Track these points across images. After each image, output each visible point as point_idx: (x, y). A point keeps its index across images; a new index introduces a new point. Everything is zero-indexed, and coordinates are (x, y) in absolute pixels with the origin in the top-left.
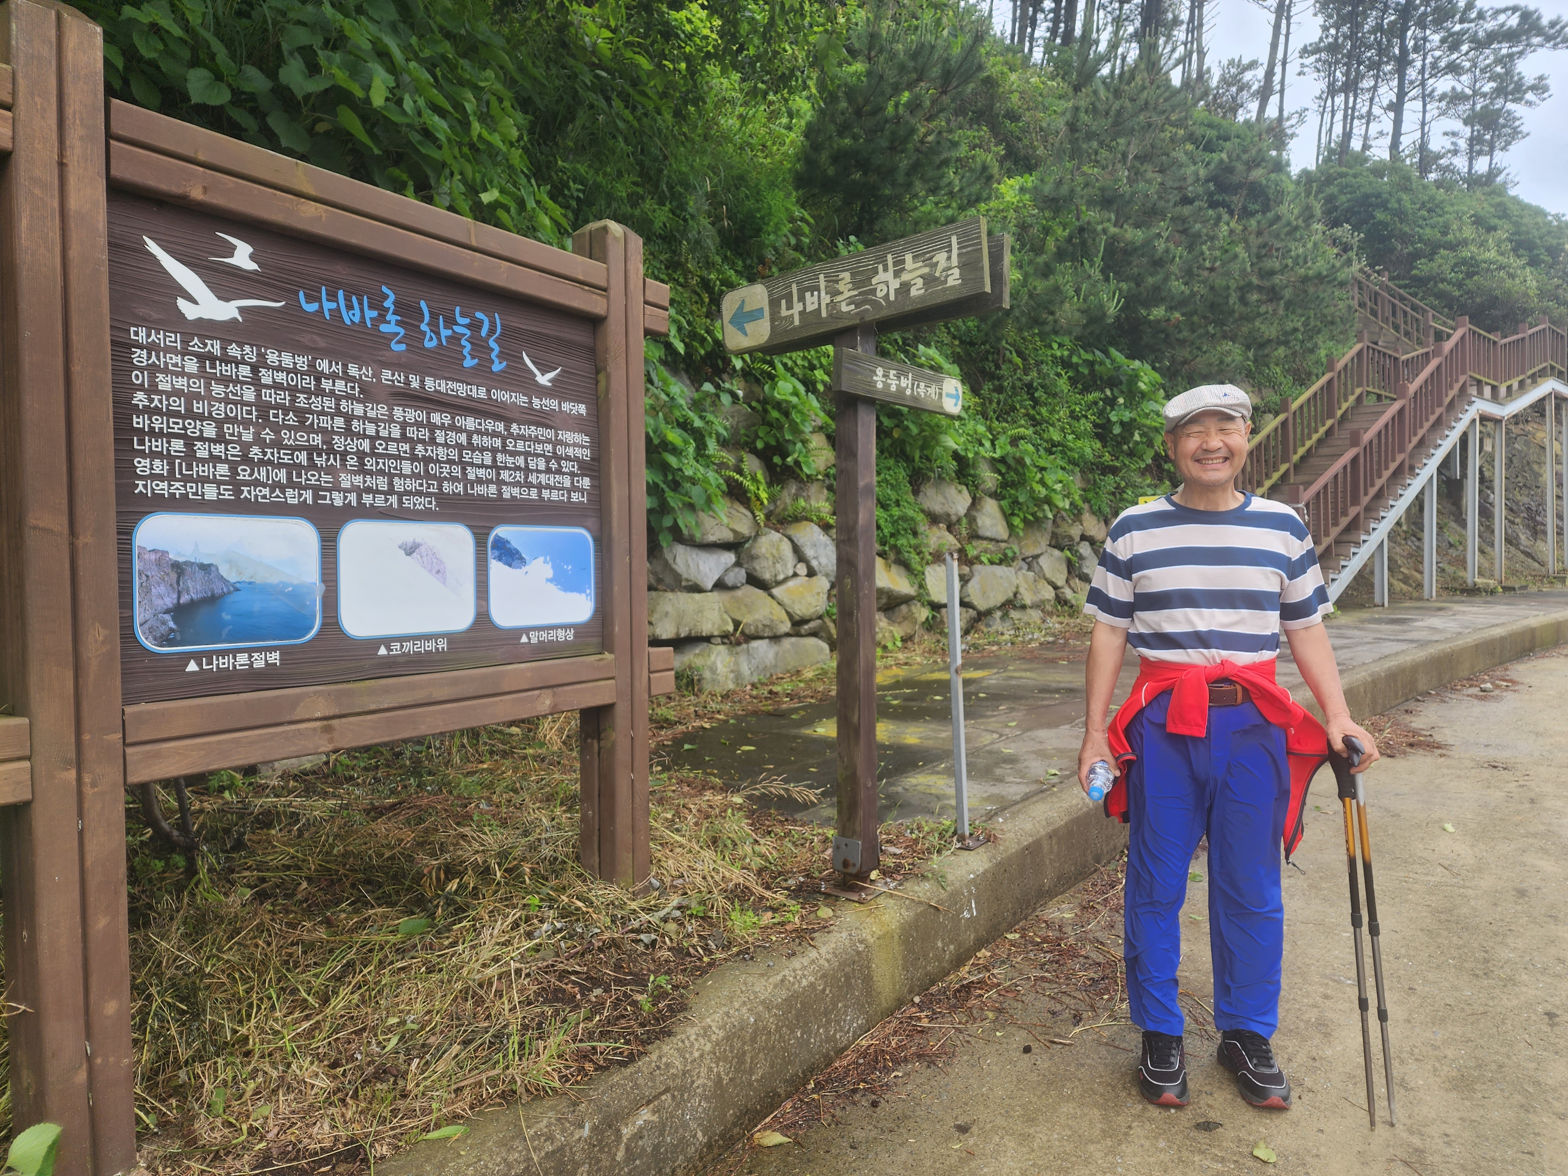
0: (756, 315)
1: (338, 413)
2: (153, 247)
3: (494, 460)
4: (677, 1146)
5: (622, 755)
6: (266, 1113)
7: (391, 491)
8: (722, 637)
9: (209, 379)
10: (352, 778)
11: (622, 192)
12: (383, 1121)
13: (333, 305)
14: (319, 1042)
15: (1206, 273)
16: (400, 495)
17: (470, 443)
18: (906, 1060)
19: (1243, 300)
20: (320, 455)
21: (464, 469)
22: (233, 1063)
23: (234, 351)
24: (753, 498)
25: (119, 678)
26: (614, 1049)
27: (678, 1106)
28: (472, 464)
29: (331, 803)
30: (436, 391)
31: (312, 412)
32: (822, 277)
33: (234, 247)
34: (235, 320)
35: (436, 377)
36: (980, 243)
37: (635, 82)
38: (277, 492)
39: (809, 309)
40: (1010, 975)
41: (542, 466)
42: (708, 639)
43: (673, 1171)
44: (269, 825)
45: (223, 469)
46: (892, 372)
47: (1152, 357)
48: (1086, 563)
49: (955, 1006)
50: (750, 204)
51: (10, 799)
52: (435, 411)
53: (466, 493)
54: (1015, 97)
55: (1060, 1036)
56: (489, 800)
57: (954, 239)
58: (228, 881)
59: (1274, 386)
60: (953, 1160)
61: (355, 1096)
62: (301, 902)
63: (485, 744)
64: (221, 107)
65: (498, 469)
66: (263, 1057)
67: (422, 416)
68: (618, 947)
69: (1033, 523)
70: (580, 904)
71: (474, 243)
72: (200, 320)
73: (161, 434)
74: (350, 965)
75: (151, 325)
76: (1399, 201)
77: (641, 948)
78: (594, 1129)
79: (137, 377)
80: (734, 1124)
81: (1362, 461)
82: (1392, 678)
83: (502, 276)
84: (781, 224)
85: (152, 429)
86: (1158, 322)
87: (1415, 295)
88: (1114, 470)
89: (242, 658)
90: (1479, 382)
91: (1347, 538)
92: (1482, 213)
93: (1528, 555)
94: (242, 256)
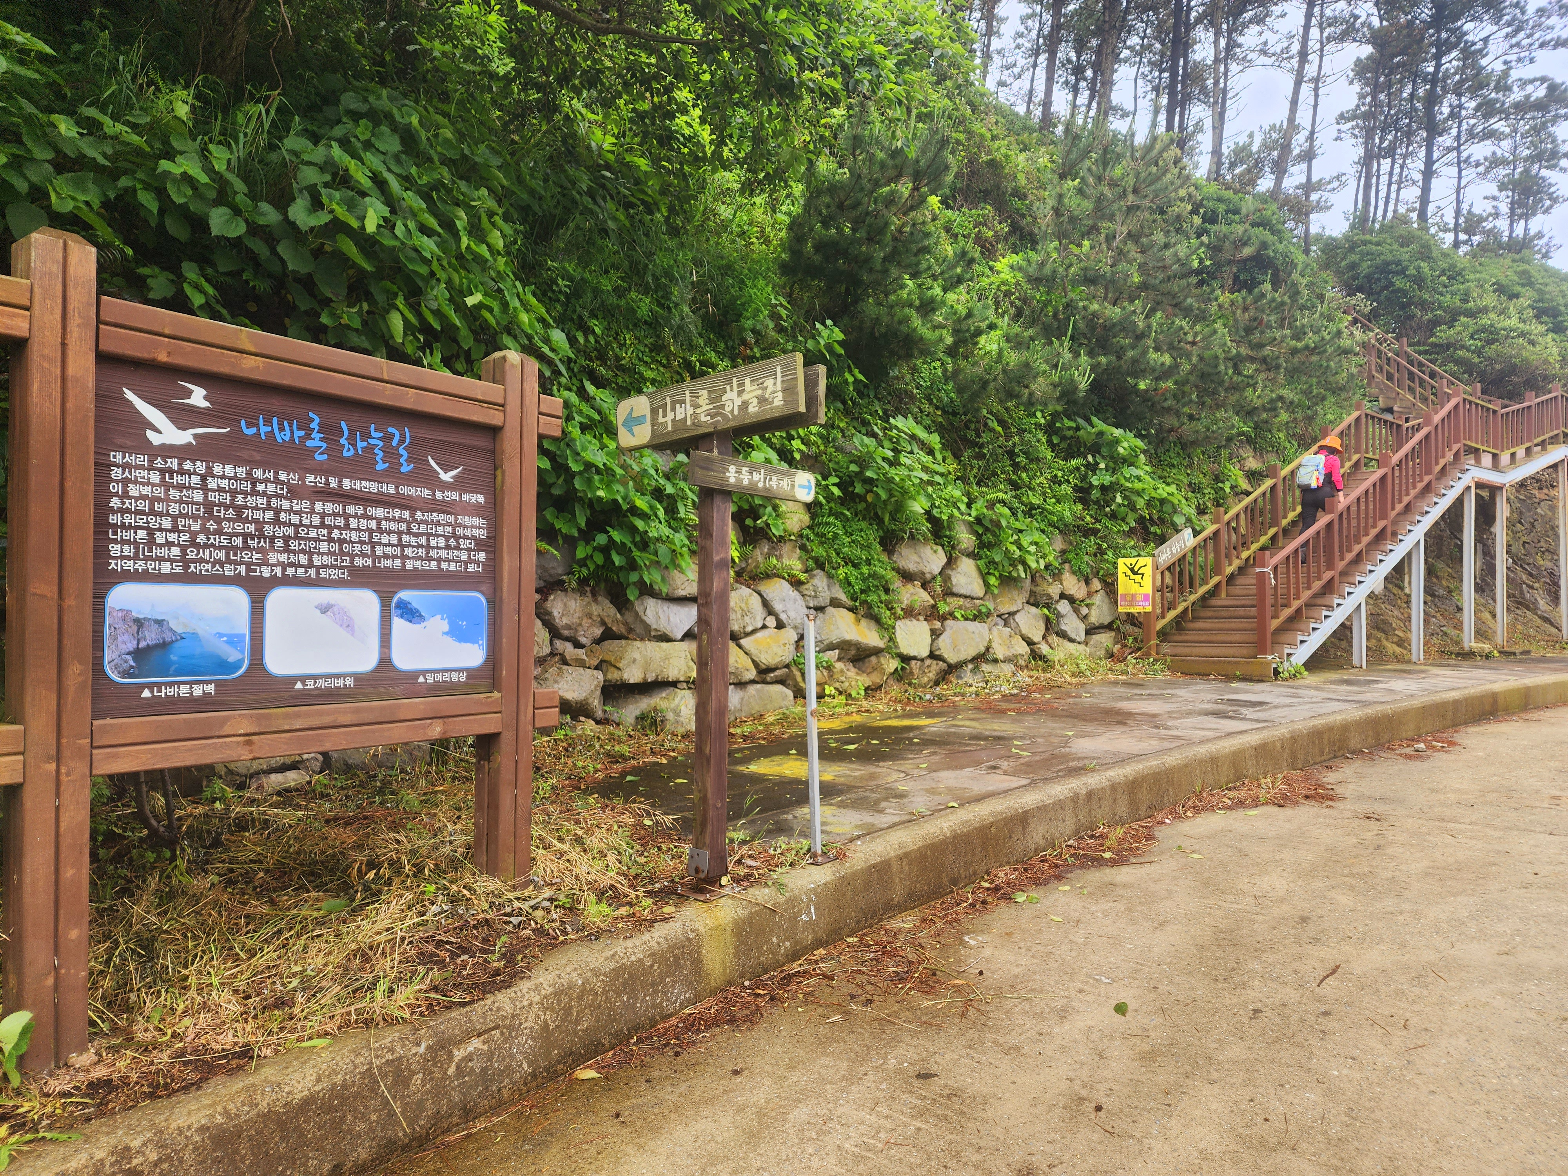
0: (640, 420)
1: (269, 507)
2: (130, 395)
3: (400, 540)
4: (503, 1071)
5: (506, 774)
6: (188, 1025)
7: (310, 565)
8: (687, 682)
9: (168, 486)
10: (327, 795)
11: (607, 285)
12: (272, 1034)
13: (268, 429)
14: (241, 982)
15: (1188, 347)
16: (318, 568)
17: (379, 527)
20: (252, 539)
21: (373, 548)
22: (173, 993)
25: (89, 700)
28: (380, 544)
29: (301, 813)
30: (351, 489)
31: (247, 508)
32: (687, 393)
34: (190, 443)
35: (351, 478)
36: (796, 373)
37: (637, 182)
38: (217, 567)
39: (679, 417)
40: (833, 968)
41: (442, 542)
42: (674, 684)
44: (244, 829)
45: (176, 551)
46: (745, 469)
47: (1136, 425)
48: (1063, 620)
49: (776, 989)
50: (734, 292)
51: (8, 781)
52: (350, 504)
53: (374, 566)
54: (1021, 177)
57: (778, 369)
58: (202, 870)
59: (1278, 450)
61: (255, 1017)
62: (256, 887)
64: (239, 239)
65: (403, 547)
66: (196, 990)
67: (339, 508)
68: (489, 926)
69: (1009, 581)
70: (465, 892)
71: (386, 377)
72: (163, 445)
73: (130, 527)
74: (278, 931)
75: (126, 450)
76: (1418, 268)
77: (509, 927)
78: (429, 1048)
79: (114, 487)
80: (559, 1062)
81: (1336, 527)
82: (1317, 735)
83: (410, 400)
84: (758, 311)
85: (123, 524)
86: (1146, 391)
87: (1433, 361)
88: (1095, 532)
89: (185, 689)
90: (1477, 450)
91: (1319, 601)
92: (1504, 281)
93: (1546, 620)
94: (198, 397)
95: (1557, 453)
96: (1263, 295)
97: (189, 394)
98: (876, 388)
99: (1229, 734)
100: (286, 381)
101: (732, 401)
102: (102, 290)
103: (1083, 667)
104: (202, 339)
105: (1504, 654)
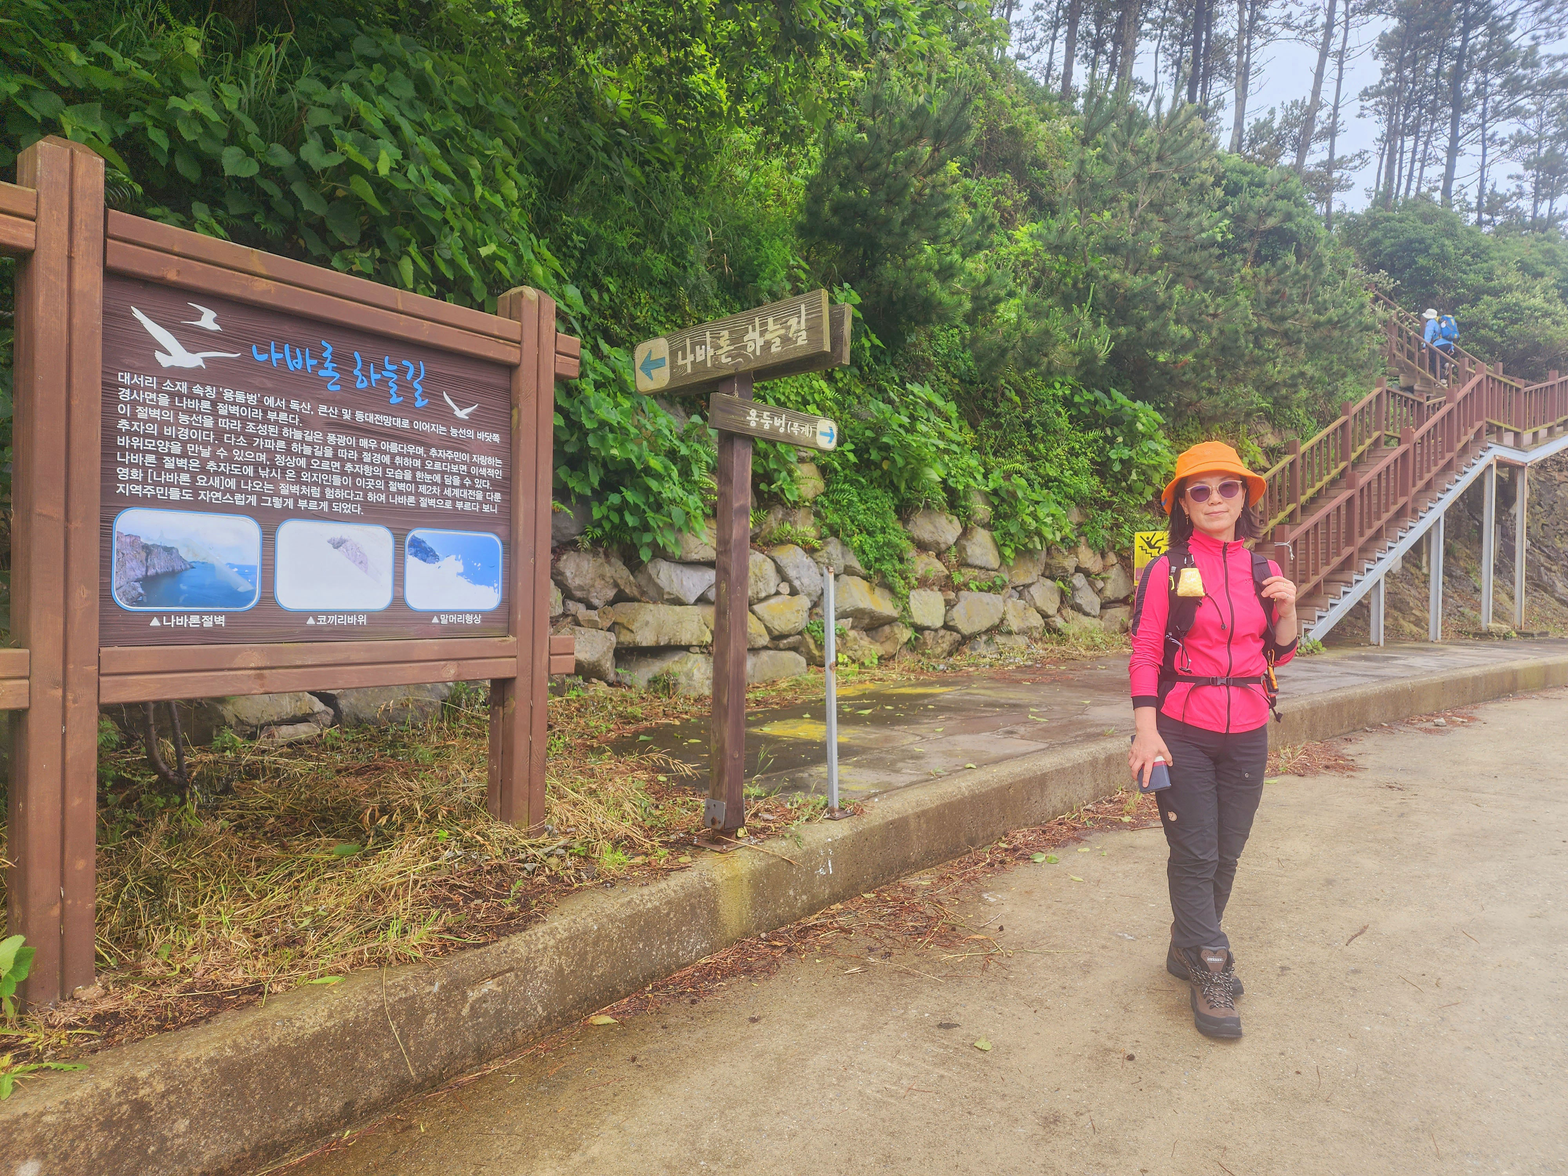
0: (659, 363)
1: (281, 437)
2: (138, 314)
3: (414, 477)
4: (517, 1014)
5: (521, 720)
6: (198, 961)
7: (323, 498)
8: (701, 647)
9: (177, 410)
11: (622, 241)
12: (281, 970)
13: (280, 356)
14: (249, 921)
15: (1209, 319)
16: (331, 502)
17: (393, 463)
18: (733, 975)
19: (1258, 345)
20: (264, 469)
21: (387, 483)
22: (182, 930)
23: (198, 390)
25: (97, 626)
28: (394, 480)
29: (312, 764)
30: (365, 422)
31: (258, 436)
32: (707, 334)
34: (199, 368)
35: (365, 411)
36: (821, 311)
37: (653, 140)
38: (228, 495)
39: (699, 359)
41: (457, 481)
42: (687, 648)
45: (185, 478)
46: (766, 414)
47: (1155, 398)
48: (1078, 594)
50: (750, 252)
51: (13, 706)
52: (363, 437)
53: (388, 502)
54: (1041, 146)
57: (803, 307)
58: (213, 815)
59: (1297, 428)
61: (266, 954)
62: (267, 832)
64: (251, 180)
65: (417, 484)
66: (204, 928)
67: (352, 441)
68: (503, 872)
69: (1025, 554)
70: (479, 838)
71: (400, 307)
72: (173, 367)
73: (138, 451)
75: (134, 371)
76: (1442, 246)
77: (523, 874)
78: (443, 987)
79: (122, 409)
80: (574, 1007)
81: (1358, 501)
82: (1336, 707)
83: (425, 332)
84: (774, 272)
85: (132, 447)
86: (1166, 364)
88: (1110, 504)
89: (195, 619)
90: (1499, 428)
91: (1338, 577)
92: (1529, 260)
94: (208, 320)
96: (1286, 267)
97: (199, 316)
98: (893, 355)
100: (298, 307)
101: (754, 341)
102: (110, 204)
103: (1098, 640)
104: (212, 258)
105: (1522, 634)
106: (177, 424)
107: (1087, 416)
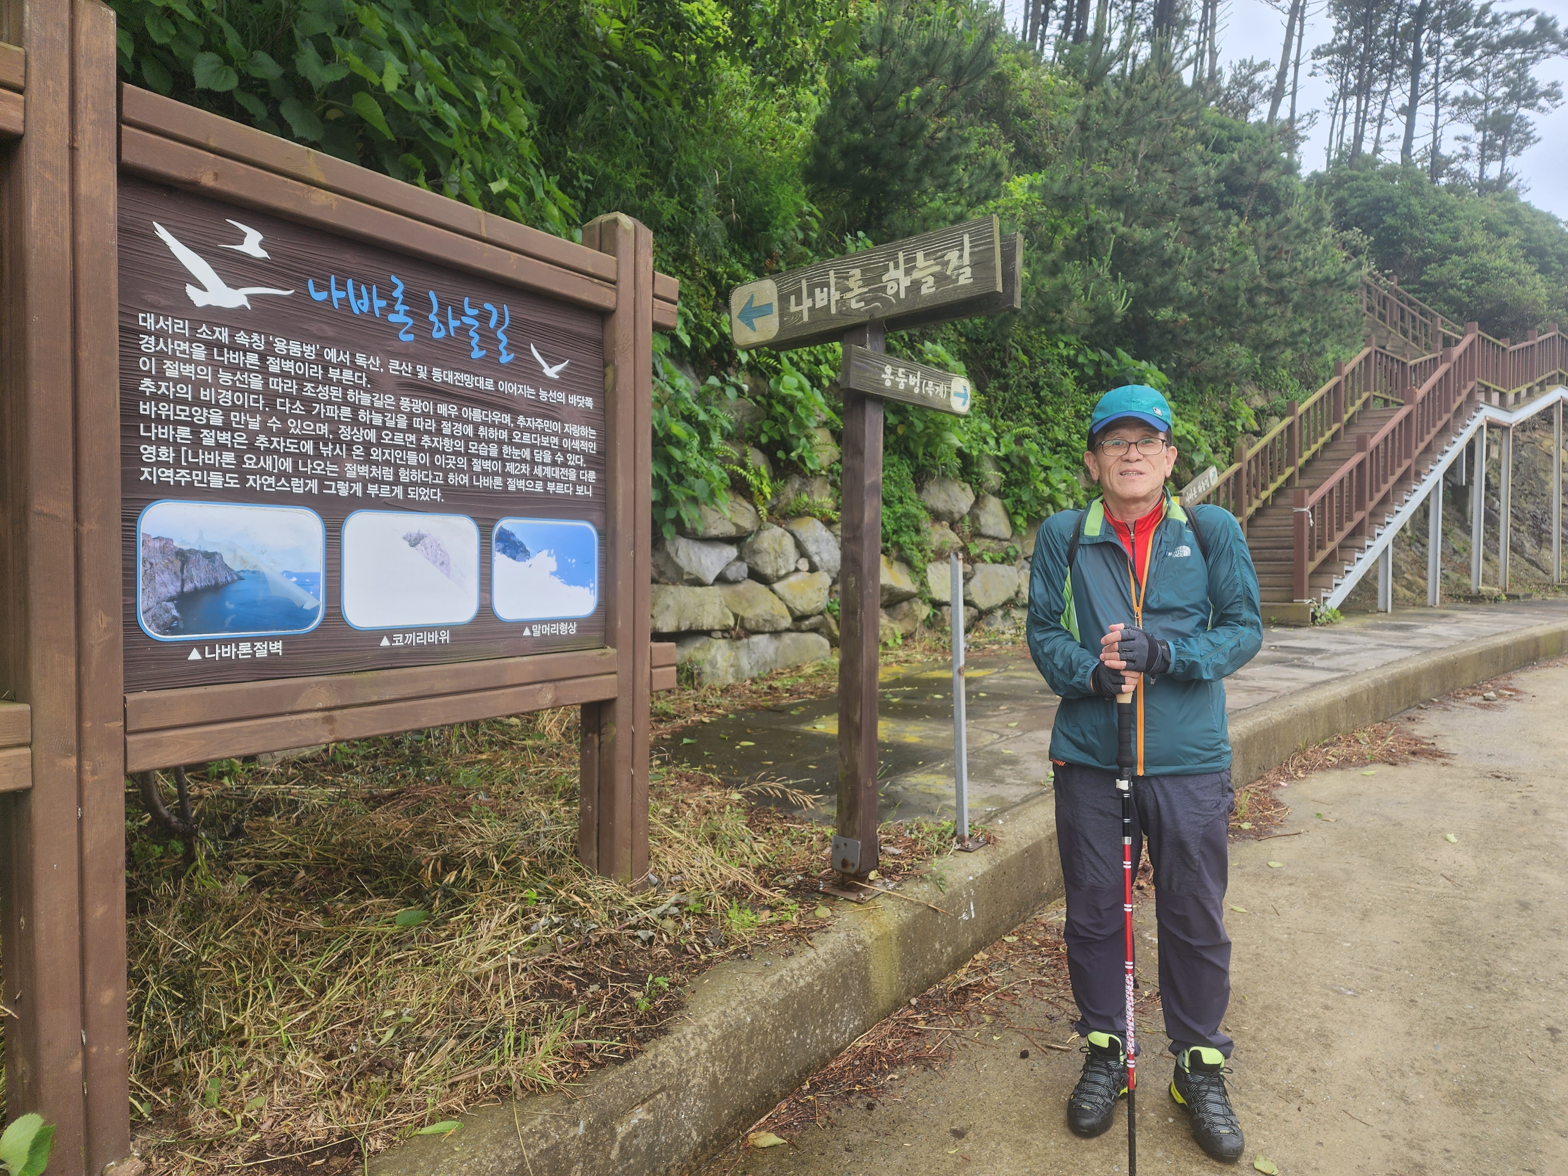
0: (764, 310)
1: (345, 402)
2: (163, 233)
3: (500, 452)
4: (671, 1145)
5: (623, 750)
6: (260, 1105)
7: (396, 482)
8: (723, 631)
9: (217, 366)
10: (351, 766)
11: (631, 183)
12: (377, 1115)
13: (342, 294)
14: (315, 1033)
15: (1214, 275)
16: (406, 486)
17: (476, 435)
18: (902, 1063)
19: (1251, 302)
20: (326, 445)
21: (470, 461)
22: (228, 1053)
23: (242, 338)
24: (756, 493)
25: (121, 666)
26: (610, 1046)
27: (673, 1106)
28: (478, 456)
29: (330, 791)
30: (443, 382)
31: (319, 402)
32: (832, 273)
33: (244, 235)
34: (243, 308)
35: (443, 368)
36: (992, 242)
37: (645, 73)
38: (283, 481)
39: (819, 305)
40: (1007, 979)
41: (548, 459)
42: (708, 633)
43: (667, 1170)
44: (268, 812)
45: (229, 458)
46: (901, 370)
47: (1159, 357)
49: (951, 1009)
50: (759, 197)
51: (11, 785)
52: (442, 401)
53: (471, 485)
54: (1026, 95)
55: (1057, 1041)
56: (488, 791)
57: (966, 238)
58: (226, 868)
59: (1281, 388)
60: (949, 1166)
61: (350, 1089)
62: (299, 891)
63: (485, 734)
64: (229, 93)
65: (504, 461)
66: (258, 1047)
67: (429, 407)
68: (615, 943)
70: (577, 899)
71: (484, 234)
72: (209, 307)
73: (167, 421)
74: (347, 955)
75: (160, 311)
76: (1408, 206)
77: (638, 944)
78: (589, 1127)
79: (144, 363)
80: (729, 1124)
81: (1368, 465)
82: (1396, 683)
83: (509, 267)
84: (787, 219)
85: (159, 416)
86: (1166, 322)
87: (1424, 300)
89: (245, 648)
90: (1487, 389)
91: (1350, 543)
92: (1492, 219)
93: (1532, 563)
94: (253, 244)
95: (1556, 394)
99: (1314, 685)
105: (1510, 597)
106: (216, 385)
107: (1091, 378)
